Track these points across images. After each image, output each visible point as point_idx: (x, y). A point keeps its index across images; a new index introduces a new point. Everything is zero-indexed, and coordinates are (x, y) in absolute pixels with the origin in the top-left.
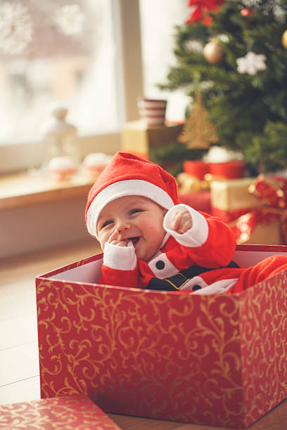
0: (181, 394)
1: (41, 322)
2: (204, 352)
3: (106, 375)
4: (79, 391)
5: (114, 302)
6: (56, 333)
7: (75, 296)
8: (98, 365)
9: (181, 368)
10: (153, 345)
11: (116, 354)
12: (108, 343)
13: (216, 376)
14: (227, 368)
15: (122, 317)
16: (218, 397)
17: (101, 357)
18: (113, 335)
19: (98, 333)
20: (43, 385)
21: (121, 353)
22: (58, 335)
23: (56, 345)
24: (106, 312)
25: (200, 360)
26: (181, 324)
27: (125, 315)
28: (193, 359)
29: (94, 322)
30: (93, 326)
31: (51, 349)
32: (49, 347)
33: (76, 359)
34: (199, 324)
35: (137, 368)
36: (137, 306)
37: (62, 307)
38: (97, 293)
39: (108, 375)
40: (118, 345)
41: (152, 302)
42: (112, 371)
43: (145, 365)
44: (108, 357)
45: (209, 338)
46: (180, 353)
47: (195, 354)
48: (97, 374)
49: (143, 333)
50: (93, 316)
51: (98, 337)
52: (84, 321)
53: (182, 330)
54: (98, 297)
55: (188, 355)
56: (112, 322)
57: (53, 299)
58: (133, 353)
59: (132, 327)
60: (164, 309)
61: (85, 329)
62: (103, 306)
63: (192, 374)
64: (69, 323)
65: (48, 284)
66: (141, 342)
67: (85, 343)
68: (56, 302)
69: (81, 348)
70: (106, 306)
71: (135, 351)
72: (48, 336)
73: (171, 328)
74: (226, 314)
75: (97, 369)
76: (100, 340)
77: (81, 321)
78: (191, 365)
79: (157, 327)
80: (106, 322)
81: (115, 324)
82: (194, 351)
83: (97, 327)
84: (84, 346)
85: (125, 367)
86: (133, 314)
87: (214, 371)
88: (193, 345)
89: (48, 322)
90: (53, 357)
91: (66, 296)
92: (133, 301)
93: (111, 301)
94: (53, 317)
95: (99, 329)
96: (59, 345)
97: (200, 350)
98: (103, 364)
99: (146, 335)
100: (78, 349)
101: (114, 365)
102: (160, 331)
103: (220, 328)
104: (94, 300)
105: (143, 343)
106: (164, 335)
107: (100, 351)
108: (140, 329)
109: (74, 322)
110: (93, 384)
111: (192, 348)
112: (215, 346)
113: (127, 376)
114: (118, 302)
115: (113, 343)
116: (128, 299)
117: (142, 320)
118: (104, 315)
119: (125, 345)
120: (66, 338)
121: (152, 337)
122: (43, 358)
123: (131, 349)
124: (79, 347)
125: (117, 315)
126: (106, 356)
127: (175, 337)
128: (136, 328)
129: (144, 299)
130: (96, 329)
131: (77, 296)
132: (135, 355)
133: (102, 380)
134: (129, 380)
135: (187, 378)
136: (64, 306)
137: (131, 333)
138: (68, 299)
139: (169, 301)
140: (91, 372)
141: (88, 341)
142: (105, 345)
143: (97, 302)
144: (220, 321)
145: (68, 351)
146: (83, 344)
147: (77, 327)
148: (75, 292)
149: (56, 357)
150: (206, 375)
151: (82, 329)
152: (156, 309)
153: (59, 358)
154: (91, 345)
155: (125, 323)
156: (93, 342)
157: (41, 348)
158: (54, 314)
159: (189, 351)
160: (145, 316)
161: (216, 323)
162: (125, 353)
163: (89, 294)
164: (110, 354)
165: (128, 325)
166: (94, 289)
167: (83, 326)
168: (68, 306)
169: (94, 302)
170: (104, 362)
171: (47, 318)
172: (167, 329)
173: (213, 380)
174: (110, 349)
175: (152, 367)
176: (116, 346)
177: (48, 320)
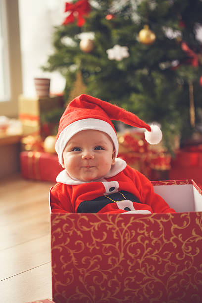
0: (176, 285)
1: (55, 247)
2: (196, 253)
3: (113, 280)
4: (89, 295)
5: (125, 225)
6: (70, 254)
7: (89, 224)
8: (106, 273)
9: (177, 266)
10: (157, 252)
11: (123, 263)
12: (117, 256)
15: (131, 235)
17: (110, 266)
18: (122, 249)
19: (107, 250)
20: (56, 294)
21: (128, 262)
22: (72, 255)
23: (69, 263)
24: (117, 233)
25: (192, 258)
26: (180, 235)
27: (134, 234)
28: (187, 258)
29: (105, 242)
30: (104, 244)
31: (65, 266)
32: (63, 264)
33: (87, 271)
34: (194, 233)
35: (141, 271)
36: (146, 226)
37: (76, 233)
38: (110, 220)
39: (115, 279)
40: (126, 256)
41: (159, 221)
42: (118, 276)
43: (148, 268)
44: (116, 266)
45: (200, 243)
46: (177, 256)
47: (189, 255)
48: (106, 280)
49: (148, 245)
50: (105, 238)
51: (108, 252)
52: (97, 242)
53: (180, 239)
54: (111, 223)
55: (184, 256)
56: (122, 240)
57: (68, 228)
58: (138, 260)
59: (140, 241)
60: (167, 225)
61: (97, 248)
62: (114, 229)
63: (186, 270)
64: (83, 244)
65: (64, 217)
66: (146, 252)
67: (97, 258)
68: (71, 230)
69: (92, 263)
70: (117, 228)
71: (140, 259)
72: (62, 257)
73: (172, 238)
75: (105, 277)
76: (109, 254)
77: (94, 242)
78: (185, 263)
79: (161, 239)
80: (116, 240)
81: (125, 241)
82: (188, 253)
83: (108, 245)
84: (96, 261)
85: (131, 272)
86: (142, 232)
87: (201, 266)
88: (188, 249)
89: (62, 246)
90: (66, 272)
91: (81, 225)
92: (141, 222)
93: (123, 224)
94: (67, 242)
95: (110, 246)
96: (72, 262)
97: (193, 252)
98: (111, 272)
99: (152, 246)
100: (89, 263)
101: (121, 271)
102: (163, 242)
104: (107, 225)
105: (148, 252)
106: (166, 244)
107: (110, 262)
108: (147, 242)
109: (87, 244)
110: (101, 288)
111: (186, 251)
113: (131, 278)
114: (129, 225)
115: (123, 255)
116: (137, 221)
117: (149, 235)
118: (115, 235)
119: (132, 256)
120: (78, 257)
121: (157, 246)
122: (56, 274)
123: (136, 258)
124: (90, 261)
125: (127, 234)
126: (114, 265)
127: (175, 245)
128: (143, 242)
129: (152, 220)
130: (107, 247)
131: (91, 224)
132: (140, 262)
133: (109, 284)
134: (133, 280)
135: (181, 273)
136: (79, 233)
137: (139, 246)
138: (83, 227)
139: (172, 219)
140: (100, 279)
141: (99, 256)
142: (114, 258)
143: (109, 227)
145: (80, 265)
146: (94, 259)
147: (90, 247)
148: (90, 220)
149: (69, 272)
150: (196, 268)
151: (94, 248)
152: (162, 226)
153: (72, 271)
154: (101, 259)
156: (103, 256)
157: (55, 267)
158: (69, 239)
159: (184, 253)
160: (152, 232)
162: (132, 261)
163: (103, 221)
164: (118, 264)
165: (136, 240)
166: (108, 216)
167: (95, 245)
168: (82, 232)
169: (107, 227)
170: (112, 271)
171: (61, 243)
172: (169, 240)
173: (201, 272)
174: (119, 260)
175: (154, 269)
176: (124, 257)
177: (63, 245)
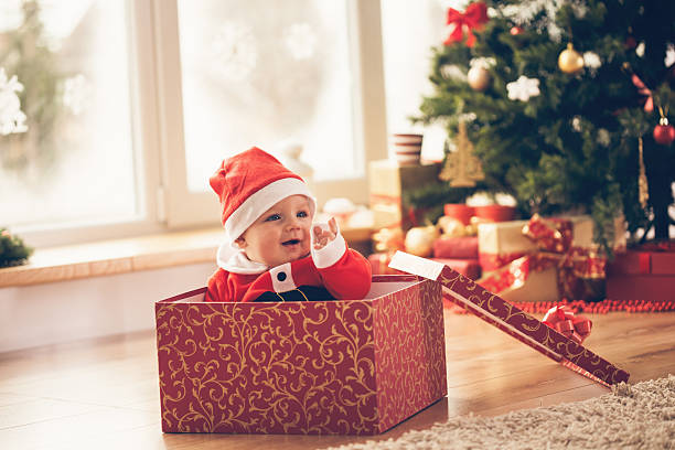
0: (315, 405)
1: (162, 349)
2: (339, 360)
3: (235, 395)
4: (206, 416)
5: (245, 318)
6: (180, 357)
7: (201, 317)
8: (224, 385)
9: (315, 378)
10: (287, 357)
11: (246, 372)
12: (238, 362)
13: (350, 383)
14: (362, 374)
15: (253, 332)
16: (353, 404)
17: (230, 376)
18: (243, 352)
19: (225, 353)
20: (165, 413)
21: (252, 370)
22: (182, 359)
23: (180, 370)
24: (236, 329)
25: (335, 368)
26: (316, 333)
27: (256, 331)
28: (328, 367)
29: (221, 342)
30: (220, 345)
31: (174, 374)
32: (172, 372)
33: (202, 382)
34: (334, 331)
35: (269, 383)
36: (270, 319)
37: (186, 330)
38: (226, 311)
39: (238, 394)
40: (249, 362)
41: (286, 313)
42: (241, 389)
43: (278, 379)
44: (237, 375)
45: (344, 345)
46: (314, 363)
47: (330, 362)
48: (225, 395)
49: (276, 346)
50: (221, 335)
51: (227, 356)
52: (211, 341)
53: (316, 339)
54: (227, 315)
55: (323, 364)
56: (243, 339)
57: (175, 322)
58: (264, 368)
59: (264, 341)
60: (298, 319)
61: (213, 349)
62: (232, 324)
63: (327, 383)
64: (194, 345)
65: (170, 307)
66: (273, 356)
67: (213, 364)
68: (179, 325)
69: (207, 370)
70: (235, 323)
71: (267, 366)
72: (170, 362)
73: (306, 337)
74: (359, 319)
75: (225, 390)
76: (227, 359)
77: (208, 342)
78: (326, 374)
79: (291, 338)
80: (235, 340)
81: (246, 340)
82: (328, 359)
83: (225, 346)
84: (211, 368)
85: (256, 384)
86: (266, 328)
87: (348, 378)
88: (327, 354)
89: (170, 348)
90: (176, 383)
91: (191, 318)
92: (265, 314)
93: (242, 317)
94: (176, 342)
95: (228, 348)
96: (183, 370)
97: (335, 358)
98: (232, 384)
99: (280, 348)
100: (204, 371)
101: (243, 383)
102: (294, 342)
103: (354, 334)
104: (223, 318)
105: (276, 356)
106: (298, 345)
107: (229, 370)
108: (273, 341)
109: (200, 344)
110: (220, 407)
111: (326, 356)
112: (349, 352)
113: (257, 393)
114: (250, 317)
115: (244, 360)
116: (260, 313)
117: (275, 333)
118: (233, 332)
119: (257, 361)
120: (190, 362)
121: (287, 348)
122: (164, 385)
123: (262, 365)
124: (205, 369)
125: (247, 331)
126: (235, 375)
127: (310, 347)
128: (269, 342)
129: (277, 311)
130: (225, 348)
131: (203, 316)
132: (267, 370)
133: (231, 401)
134: (260, 397)
135: (321, 387)
136: (189, 328)
137: (264, 347)
138: (193, 320)
139: (304, 310)
140: (218, 393)
141: (216, 362)
142: (234, 364)
143: (225, 320)
144: (354, 327)
145: (193, 374)
146: (210, 365)
147: (203, 348)
148: (201, 312)
149: (180, 382)
150: (340, 382)
151: (209, 350)
152: (290, 320)
153: (183, 383)
154: (218, 366)
155: (257, 338)
156: (221, 362)
157: (162, 375)
158: (177, 338)
159: (323, 359)
160: (278, 328)
161: (350, 329)
162: (256, 369)
163: (217, 313)
164: (240, 372)
165: (260, 340)
166: (223, 307)
167: (210, 346)
168: (193, 328)
169: (222, 321)
170: (232, 382)
171: (168, 343)
172: (302, 340)
173: (348, 387)
174: (240, 367)
175: (285, 381)
176: (246, 363)
177: (170, 345)
